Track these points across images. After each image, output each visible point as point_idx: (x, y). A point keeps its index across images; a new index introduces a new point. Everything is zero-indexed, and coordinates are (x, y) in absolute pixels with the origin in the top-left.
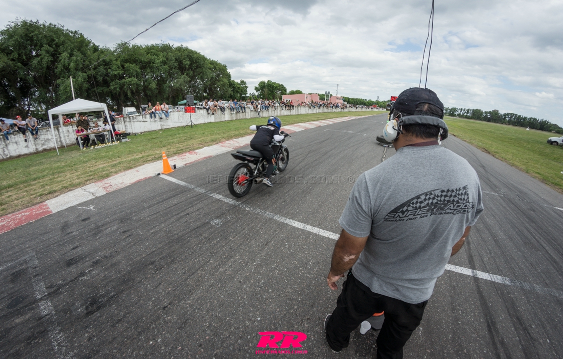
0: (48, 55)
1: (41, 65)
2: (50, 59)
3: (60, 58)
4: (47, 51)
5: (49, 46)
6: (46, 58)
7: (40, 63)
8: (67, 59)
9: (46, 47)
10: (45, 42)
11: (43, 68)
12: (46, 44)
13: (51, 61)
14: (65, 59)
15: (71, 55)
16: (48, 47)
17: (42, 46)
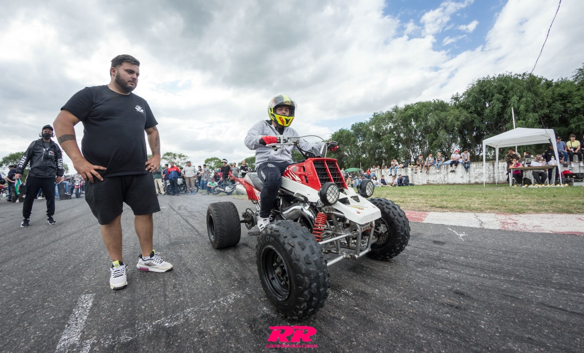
0: (498, 102)
1: (492, 113)
2: (501, 105)
3: (509, 103)
4: (497, 99)
5: (500, 94)
6: (497, 105)
7: (491, 111)
8: (516, 101)
9: (497, 96)
10: (496, 92)
11: (494, 115)
12: (497, 93)
13: (501, 107)
14: (514, 102)
15: (521, 97)
16: (499, 96)
17: (493, 96)
